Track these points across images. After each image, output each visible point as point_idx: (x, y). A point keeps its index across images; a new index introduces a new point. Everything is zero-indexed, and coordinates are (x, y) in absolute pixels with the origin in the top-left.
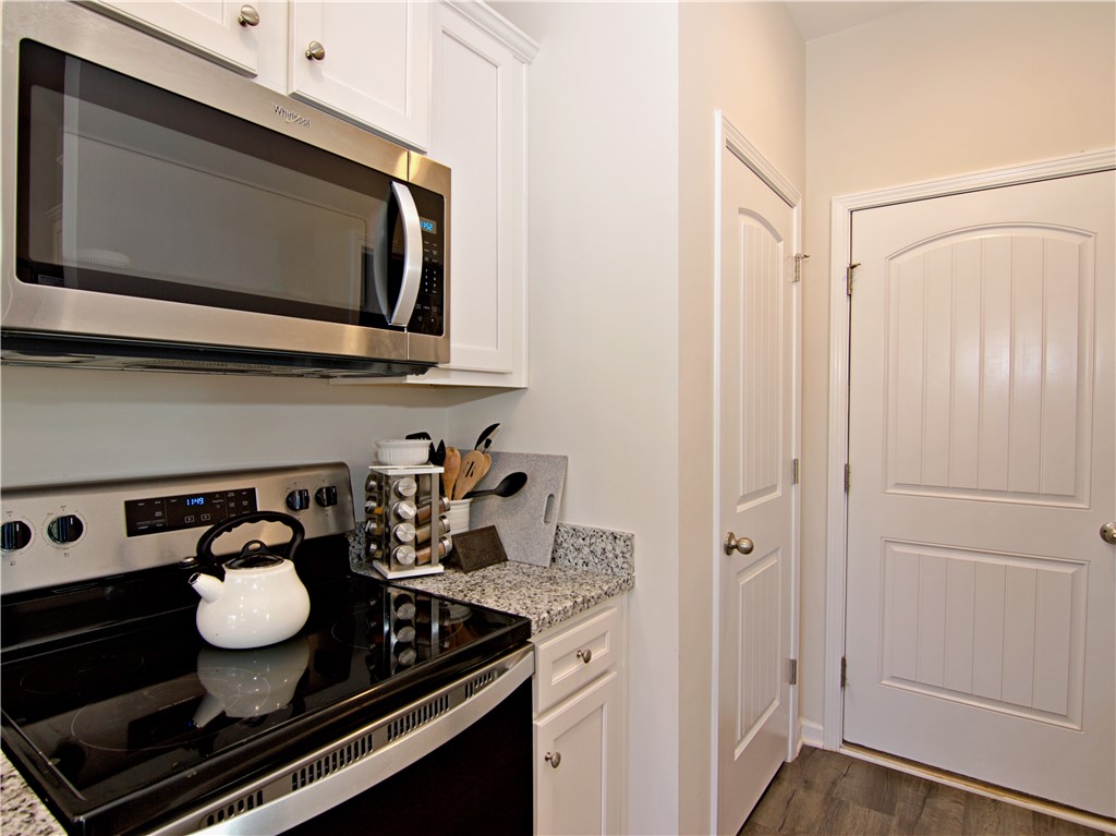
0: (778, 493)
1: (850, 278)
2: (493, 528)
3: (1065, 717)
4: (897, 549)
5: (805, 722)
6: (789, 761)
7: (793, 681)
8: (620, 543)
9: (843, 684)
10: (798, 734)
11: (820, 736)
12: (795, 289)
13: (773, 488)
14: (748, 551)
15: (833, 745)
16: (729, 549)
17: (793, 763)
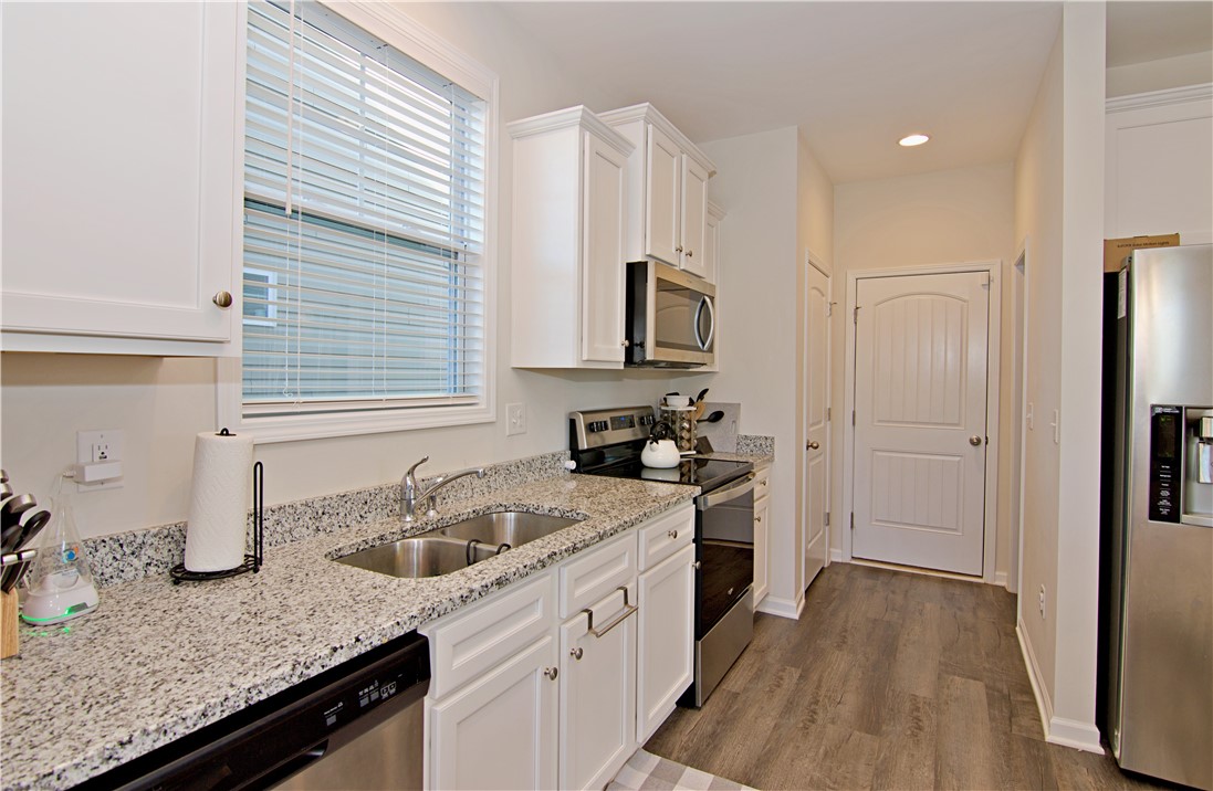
0: (822, 425)
1: (856, 314)
2: (705, 437)
3: (955, 530)
4: (879, 453)
5: (832, 550)
6: (826, 566)
7: (828, 524)
8: (769, 441)
9: (852, 527)
10: (829, 556)
11: (839, 555)
12: (829, 319)
13: (819, 422)
14: (816, 448)
15: (847, 560)
16: (808, 447)
17: (828, 568)
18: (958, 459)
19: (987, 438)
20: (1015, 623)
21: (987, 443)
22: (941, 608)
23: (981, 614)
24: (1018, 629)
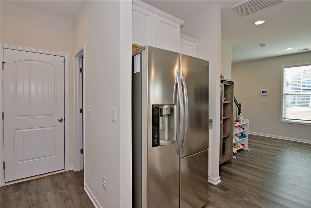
1: (3, 65)
9: (4, 168)
18: (54, 128)
19: (65, 118)
20: (83, 185)
21: (65, 120)
22: (54, 192)
23: (70, 187)
24: (85, 188)
